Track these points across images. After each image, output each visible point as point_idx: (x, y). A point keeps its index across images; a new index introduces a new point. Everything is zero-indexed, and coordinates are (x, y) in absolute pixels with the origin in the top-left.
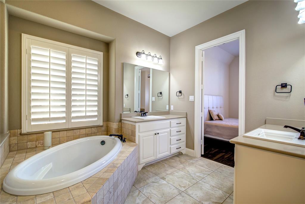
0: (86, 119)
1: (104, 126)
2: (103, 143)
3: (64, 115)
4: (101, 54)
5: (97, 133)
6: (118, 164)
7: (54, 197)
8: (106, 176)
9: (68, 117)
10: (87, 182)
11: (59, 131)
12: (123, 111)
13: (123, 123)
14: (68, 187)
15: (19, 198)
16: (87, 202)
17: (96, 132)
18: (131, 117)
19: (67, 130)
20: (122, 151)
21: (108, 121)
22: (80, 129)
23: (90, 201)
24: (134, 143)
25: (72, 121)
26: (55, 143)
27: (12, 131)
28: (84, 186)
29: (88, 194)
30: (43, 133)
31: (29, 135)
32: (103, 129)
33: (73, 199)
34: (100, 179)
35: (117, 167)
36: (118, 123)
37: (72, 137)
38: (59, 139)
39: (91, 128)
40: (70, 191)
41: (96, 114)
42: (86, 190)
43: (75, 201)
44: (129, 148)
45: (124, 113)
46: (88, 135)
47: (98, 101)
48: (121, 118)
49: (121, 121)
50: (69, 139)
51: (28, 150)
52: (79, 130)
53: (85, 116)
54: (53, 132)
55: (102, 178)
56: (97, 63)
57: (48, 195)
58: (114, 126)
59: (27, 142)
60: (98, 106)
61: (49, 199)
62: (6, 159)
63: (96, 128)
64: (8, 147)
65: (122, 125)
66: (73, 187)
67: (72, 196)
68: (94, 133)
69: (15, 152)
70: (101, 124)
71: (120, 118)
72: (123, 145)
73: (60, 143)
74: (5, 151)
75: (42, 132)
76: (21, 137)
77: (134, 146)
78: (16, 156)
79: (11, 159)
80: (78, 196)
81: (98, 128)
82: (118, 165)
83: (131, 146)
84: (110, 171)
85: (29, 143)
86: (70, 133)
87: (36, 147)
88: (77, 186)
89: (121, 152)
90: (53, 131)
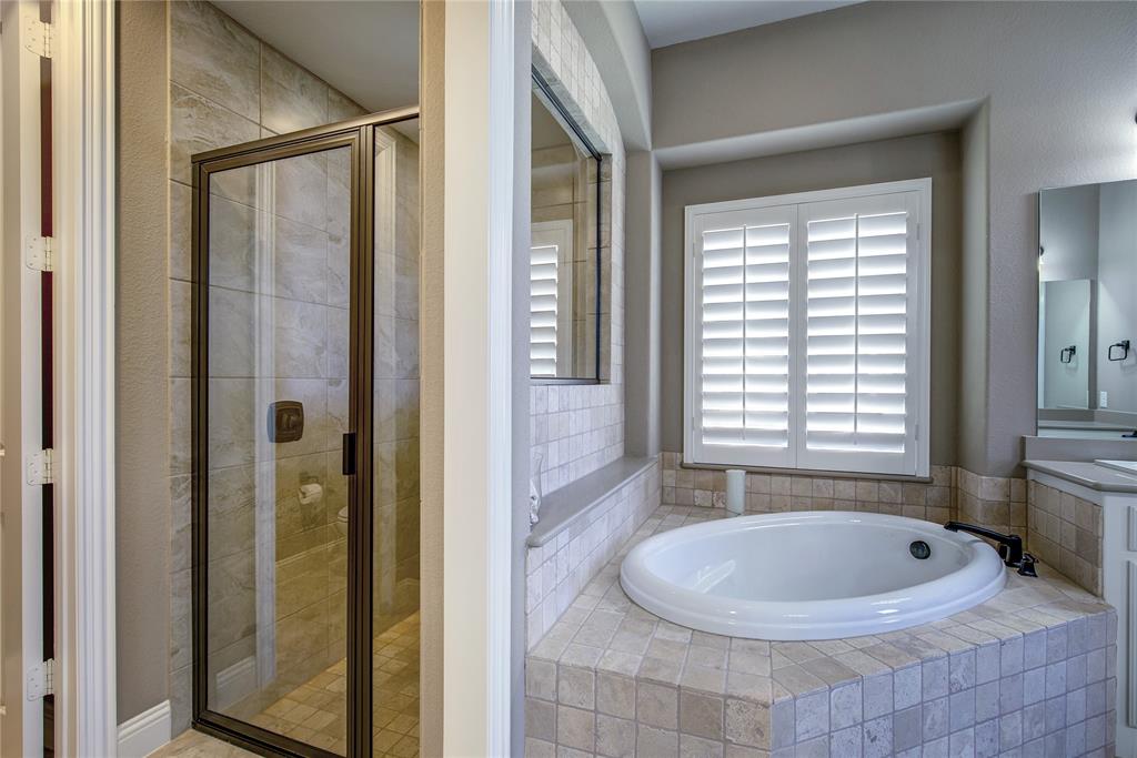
0: (855, 443)
1: (935, 483)
2: (920, 549)
3: (783, 425)
4: (924, 186)
5: (902, 504)
6: (930, 647)
7: (690, 643)
8: (861, 663)
9: (797, 433)
10: (786, 648)
11: (769, 474)
12: (1037, 428)
13: (1032, 484)
14: (731, 638)
15: (634, 607)
16: (756, 703)
17: (899, 501)
18: (1092, 461)
19: (791, 475)
20: (990, 609)
21: (957, 464)
22: (834, 478)
23: (766, 706)
24: (1090, 599)
25: (810, 446)
26: (759, 508)
27: (667, 454)
28: (770, 656)
29: (770, 685)
30: (724, 471)
31: (700, 472)
32: (933, 493)
33: (725, 673)
34: (830, 661)
35: (923, 655)
36: (1001, 480)
37: (809, 500)
38: (768, 499)
39: (879, 481)
40: (730, 650)
41: (900, 429)
42: (769, 669)
43: (727, 679)
44: (1040, 609)
45: (1042, 434)
46: (864, 506)
47: (908, 379)
48: (1023, 457)
49: (1021, 471)
50: (797, 504)
51: (695, 510)
52: (831, 481)
53: (852, 434)
54: (748, 472)
55: (837, 664)
56: (903, 230)
57: (680, 631)
58: (984, 489)
59: (694, 489)
60: (908, 399)
61: (678, 640)
62: (649, 517)
63: (898, 486)
64: (658, 492)
65: (1031, 494)
66: (742, 642)
67: (728, 664)
68: (891, 504)
69: (670, 508)
70: (924, 473)
71: (1018, 460)
72: (1007, 584)
73: (771, 509)
74: (647, 498)
75: (720, 469)
76: (682, 472)
77: (1083, 608)
78: (669, 517)
79: (657, 522)
80: (743, 673)
81: (907, 485)
82: (930, 653)
83: (1061, 603)
84: (884, 656)
85: (697, 492)
86: (802, 486)
87: (713, 507)
88: (753, 645)
89: (981, 611)
90: (751, 471)
